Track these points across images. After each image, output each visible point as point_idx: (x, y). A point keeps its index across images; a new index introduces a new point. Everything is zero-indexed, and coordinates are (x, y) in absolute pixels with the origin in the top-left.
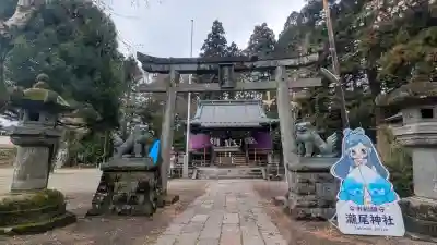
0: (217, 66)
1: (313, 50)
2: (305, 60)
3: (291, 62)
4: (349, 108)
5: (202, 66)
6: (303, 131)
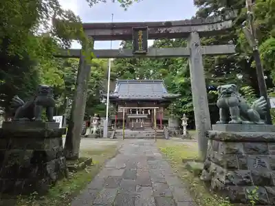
1: (227, 17)
2: (219, 27)
6: (228, 94)
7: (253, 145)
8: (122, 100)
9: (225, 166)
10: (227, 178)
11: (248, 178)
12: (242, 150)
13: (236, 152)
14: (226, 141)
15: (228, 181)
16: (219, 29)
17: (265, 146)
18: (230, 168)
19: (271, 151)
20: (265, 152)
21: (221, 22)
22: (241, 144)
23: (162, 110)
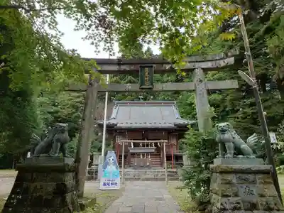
0: (138, 67)
1: (229, 54)
2: (222, 64)
3: (209, 65)
4: (265, 108)
5: (123, 67)
6: (223, 131)
7: (244, 176)
8: (121, 129)
9: (220, 195)
10: (222, 204)
11: (238, 203)
12: (234, 181)
13: (229, 183)
14: (221, 173)
15: (222, 207)
16: (222, 65)
17: (254, 176)
18: (224, 196)
19: (258, 181)
20: (254, 182)
21: (224, 58)
22: (234, 175)
23: (174, 142)
